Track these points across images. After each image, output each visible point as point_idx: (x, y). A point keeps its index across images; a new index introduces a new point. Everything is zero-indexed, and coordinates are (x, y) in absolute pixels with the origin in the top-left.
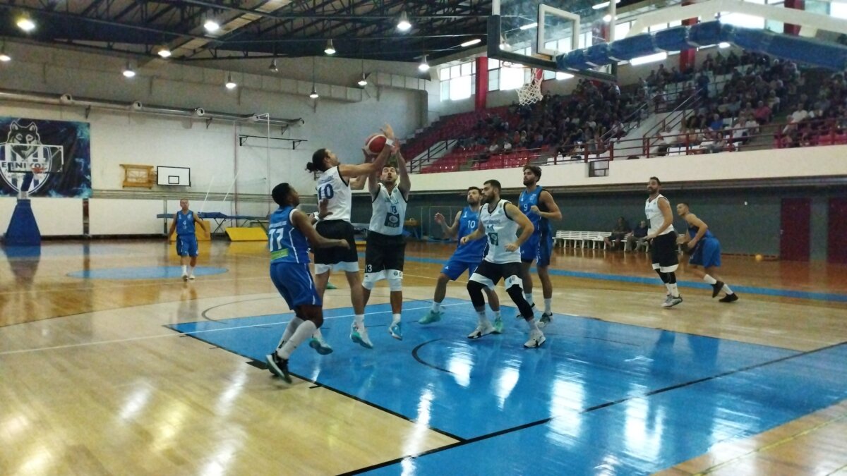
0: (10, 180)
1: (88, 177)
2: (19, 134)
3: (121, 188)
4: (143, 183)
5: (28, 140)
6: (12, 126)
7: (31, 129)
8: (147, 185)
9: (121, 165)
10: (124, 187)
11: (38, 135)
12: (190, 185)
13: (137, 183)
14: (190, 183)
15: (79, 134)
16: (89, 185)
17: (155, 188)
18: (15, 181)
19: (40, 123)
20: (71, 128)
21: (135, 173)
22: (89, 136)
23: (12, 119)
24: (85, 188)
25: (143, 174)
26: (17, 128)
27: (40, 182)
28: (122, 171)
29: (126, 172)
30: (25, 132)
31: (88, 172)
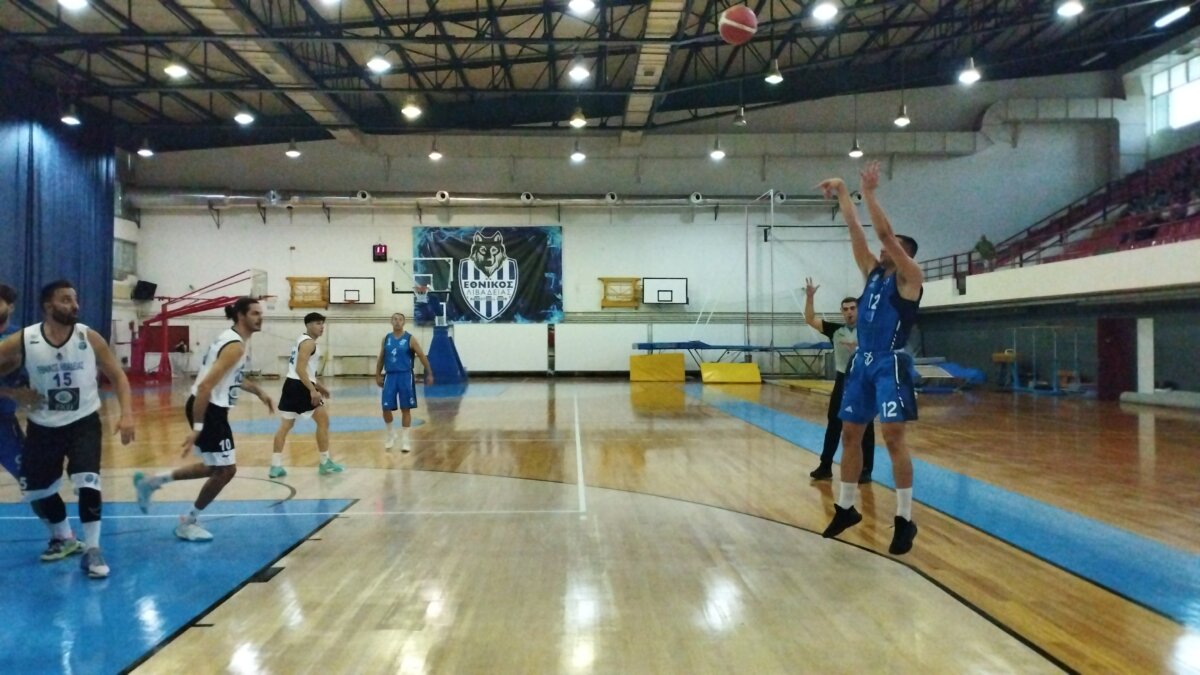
0: (472, 304)
1: (559, 296)
2: (483, 247)
3: (599, 309)
4: (628, 302)
5: (492, 253)
6: (475, 237)
7: (496, 240)
8: (632, 304)
9: (599, 279)
10: (603, 307)
11: (503, 246)
12: (687, 303)
13: (620, 302)
14: (687, 299)
15: (549, 243)
16: (560, 307)
17: (642, 309)
18: (477, 304)
19: (505, 231)
20: (540, 234)
21: (615, 288)
22: (561, 243)
23: (476, 228)
24: (556, 311)
25: (627, 289)
26: (481, 240)
27: (505, 305)
28: (599, 286)
29: (605, 288)
30: (489, 243)
31: (559, 290)
